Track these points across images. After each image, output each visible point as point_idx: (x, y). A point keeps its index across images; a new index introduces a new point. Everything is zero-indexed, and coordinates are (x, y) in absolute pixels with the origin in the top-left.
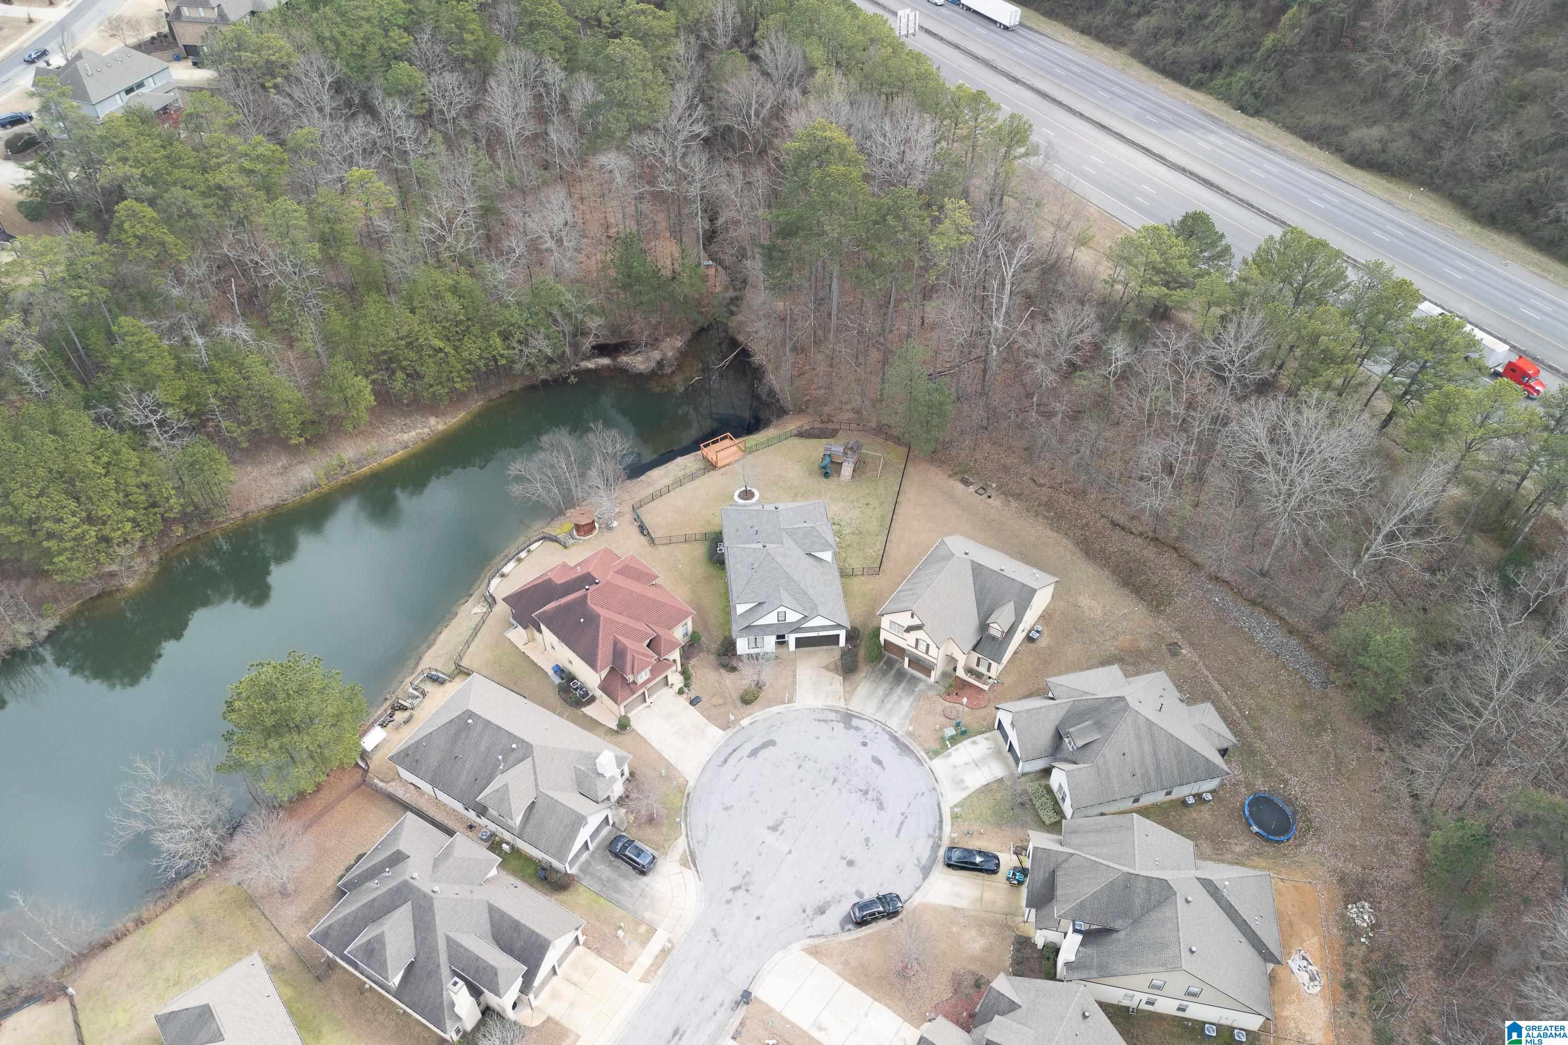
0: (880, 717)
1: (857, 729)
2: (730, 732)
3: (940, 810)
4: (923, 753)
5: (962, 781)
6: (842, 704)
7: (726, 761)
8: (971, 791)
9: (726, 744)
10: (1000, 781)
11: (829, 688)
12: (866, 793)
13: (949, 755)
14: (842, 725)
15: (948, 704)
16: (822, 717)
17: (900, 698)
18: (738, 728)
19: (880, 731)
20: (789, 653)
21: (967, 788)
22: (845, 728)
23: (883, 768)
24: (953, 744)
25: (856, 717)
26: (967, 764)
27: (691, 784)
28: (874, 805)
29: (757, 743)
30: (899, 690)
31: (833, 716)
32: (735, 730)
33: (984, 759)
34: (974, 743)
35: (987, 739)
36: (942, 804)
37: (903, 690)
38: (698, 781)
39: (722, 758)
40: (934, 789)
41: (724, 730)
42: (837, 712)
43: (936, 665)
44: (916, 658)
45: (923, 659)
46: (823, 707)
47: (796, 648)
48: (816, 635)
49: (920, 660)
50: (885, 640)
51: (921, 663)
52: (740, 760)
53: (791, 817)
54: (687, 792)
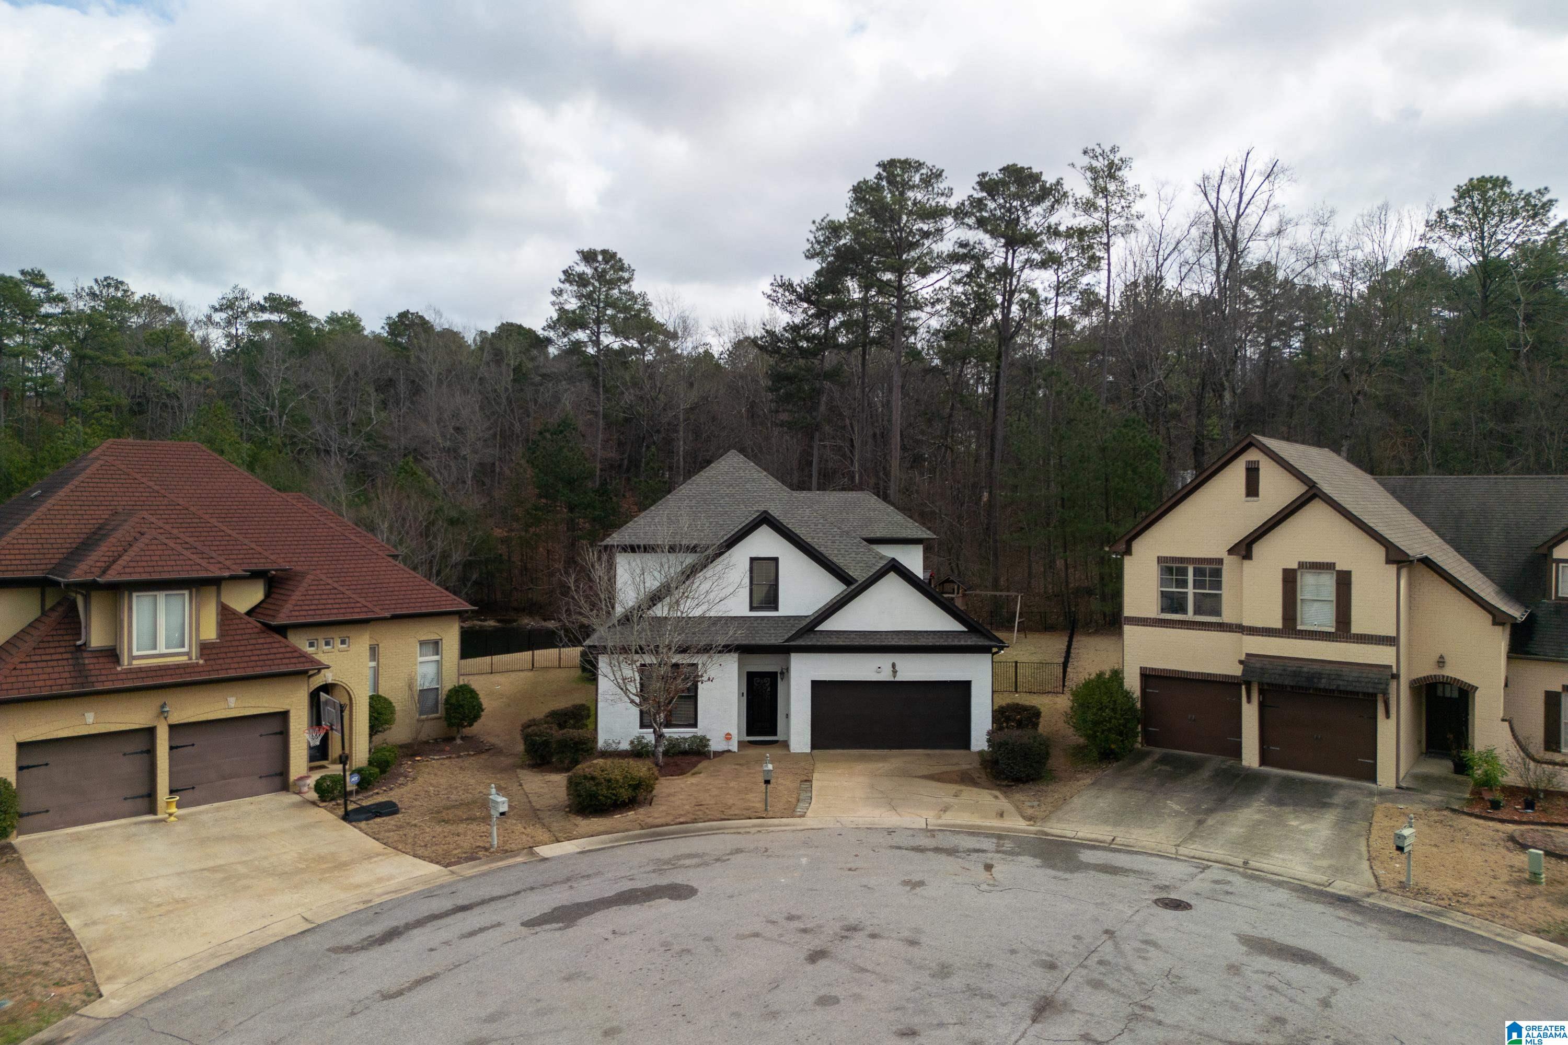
0: (1212, 852)
1: (1112, 870)
2: (470, 869)
6: (1015, 824)
7: (388, 937)
11: (950, 800)
14: (1029, 861)
15: (1513, 826)
16: (928, 843)
18: (518, 860)
19: (1234, 879)
20: (788, 755)
22: (1050, 866)
23: (1340, 973)
25: (1091, 848)
27: (112, 1005)
29: (595, 890)
31: (982, 843)
32: (497, 865)
38: (160, 996)
39: (379, 929)
41: (448, 864)
42: (998, 837)
43: (1396, 677)
44: (1296, 674)
45: (1328, 667)
46: (929, 827)
47: (814, 746)
48: (885, 675)
49: (1313, 677)
50: (1148, 677)
51: (1323, 683)
52: (472, 934)
54: (43, 1036)
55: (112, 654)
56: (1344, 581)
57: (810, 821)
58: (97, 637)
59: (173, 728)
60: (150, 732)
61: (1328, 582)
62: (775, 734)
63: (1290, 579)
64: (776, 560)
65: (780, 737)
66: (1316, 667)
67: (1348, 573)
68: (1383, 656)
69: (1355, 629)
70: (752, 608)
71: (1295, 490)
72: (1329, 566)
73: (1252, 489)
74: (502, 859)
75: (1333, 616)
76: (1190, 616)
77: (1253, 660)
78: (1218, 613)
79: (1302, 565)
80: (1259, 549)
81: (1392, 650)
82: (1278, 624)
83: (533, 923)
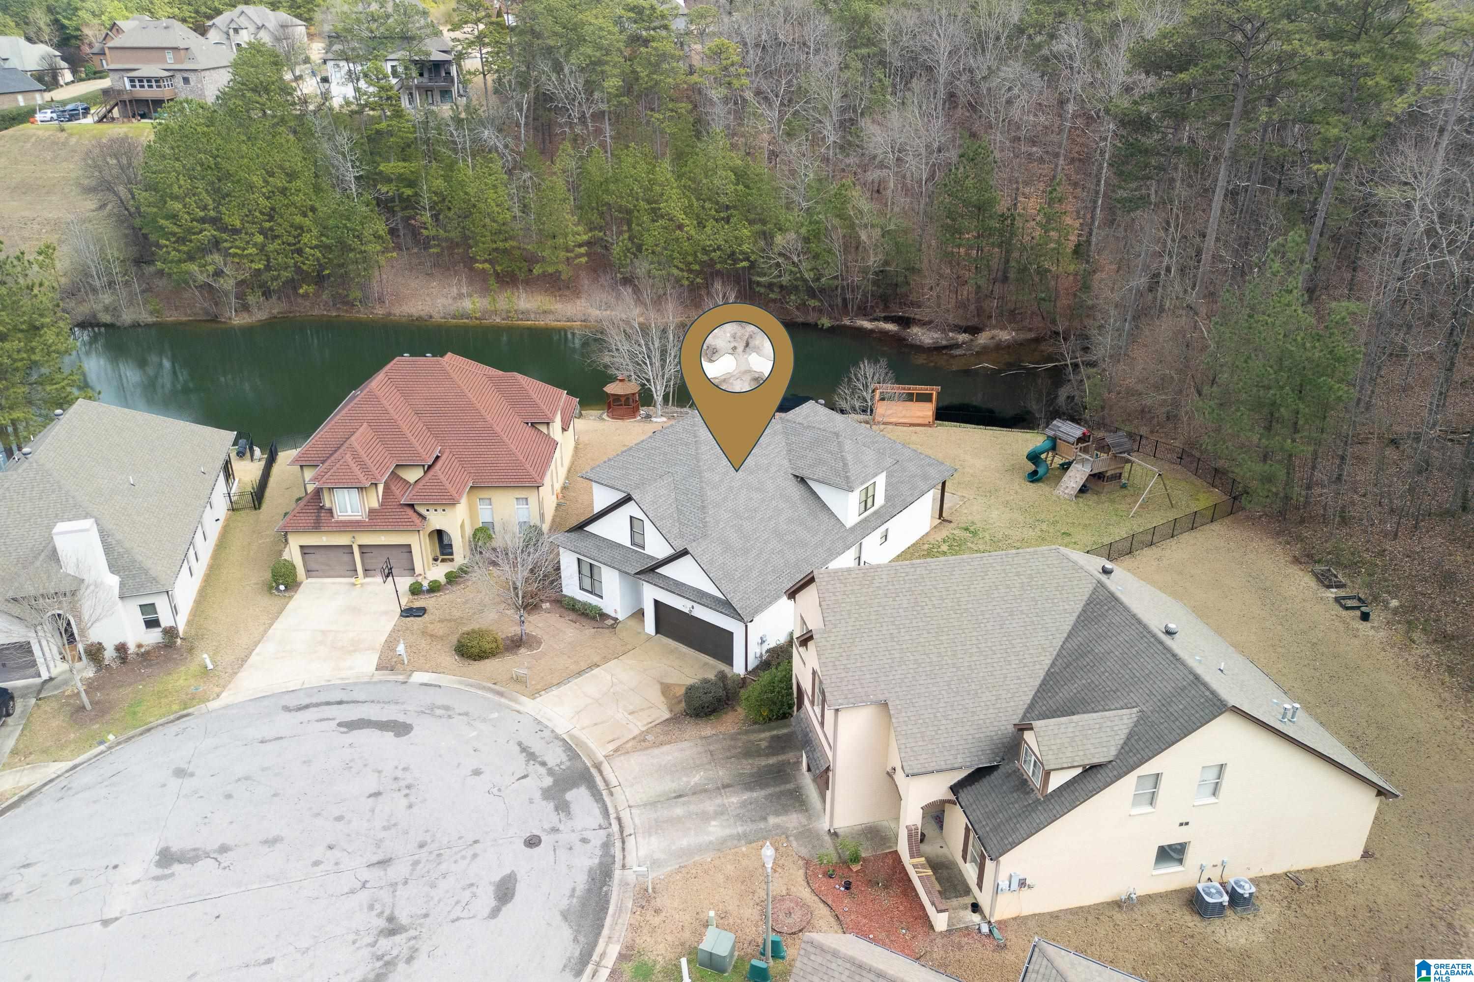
0: (637, 819)
1: (563, 807)
2: (380, 676)
4: (614, 949)
6: (603, 752)
7: (304, 708)
9: (347, 687)
12: (393, 931)
14: (548, 782)
16: (539, 747)
18: (401, 677)
19: (599, 842)
20: (640, 634)
22: (547, 791)
23: (495, 914)
25: (593, 787)
27: (216, 704)
29: (385, 714)
30: (735, 799)
31: (557, 759)
32: (393, 678)
37: (745, 804)
38: (230, 707)
39: (309, 701)
41: (379, 669)
42: (575, 757)
43: (831, 770)
46: (562, 735)
47: (658, 632)
48: (687, 611)
52: (323, 720)
53: (220, 864)
54: (190, 710)
55: (330, 511)
57: (531, 704)
58: (327, 502)
59: (360, 546)
60: (351, 547)
63: (814, 676)
64: (642, 521)
70: (633, 544)
74: (398, 675)
75: (821, 713)
81: (831, 753)
83: (340, 725)
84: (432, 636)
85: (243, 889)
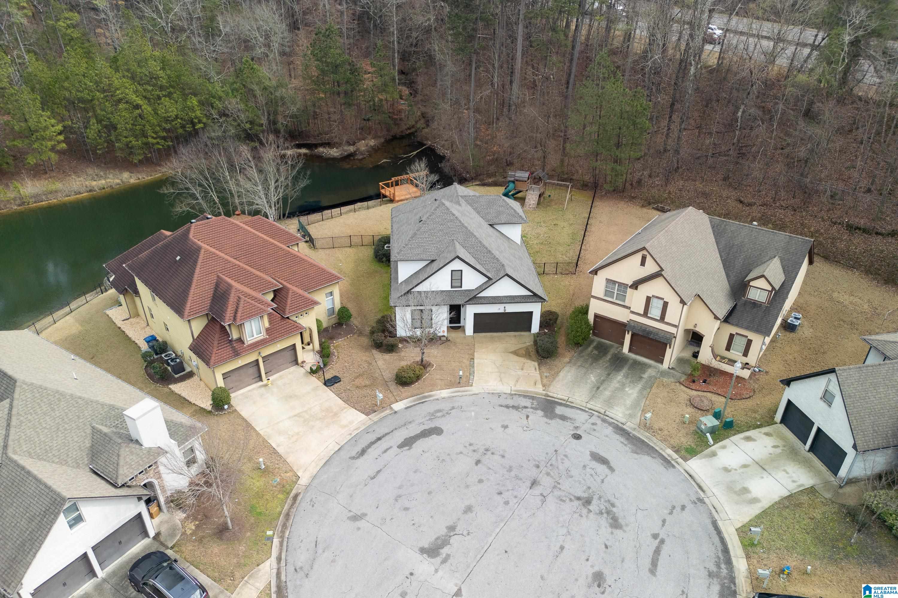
0: (597, 405)
1: (563, 418)
2: (375, 417)
3: (719, 532)
4: (670, 451)
5: (746, 490)
6: (539, 389)
7: (363, 452)
8: (765, 504)
9: (367, 431)
10: (812, 491)
11: (520, 373)
12: (588, 502)
13: (714, 454)
14: (540, 413)
15: (694, 393)
16: (510, 402)
17: (623, 385)
18: (388, 412)
19: (599, 422)
20: (465, 337)
21: (755, 500)
22: (546, 416)
23: (612, 469)
24: (716, 440)
25: (561, 404)
26: (745, 466)
27: (304, 481)
28: (604, 521)
29: (414, 430)
30: (620, 377)
31: (527, 402)
32: (383, 414)
33: (773, 459)
34: (748, 439)
35: (767, 434)
36: (720, 524)
37: (626, 376)
38: (314, 477)
39: (359, 448)
40: (701, 501)
41: (367, 414)
42: (533, 398)
43: (675, 337)
44: (644, 331)
45: (655, 330)
46: (512, 392)
47: (474, 332)
48: (502, 311)
49: (650, 333)
50: (596, 316)
51: (651, 336)
52: (385, 451)
53: (462, 535)
54: (294, 492)
55: (240, 340)
56: (666, 304)
57: (475, 389)
58: (235, 335)
59: (263, 358)
60: (257, 361)
61: (661, 303)
62: (459, 322)
63: (648, 299)
64: (461, 271)
65: (462, 324)
66: (651, 329)
67: (667, 303)
68: (673, 330)
69: (666, 320)
70: (452, 287)
71: (656, 269)
72: (662, 299)
73: (643, 263)
74: (383, 412)
75: (660, 315)
76: (614, 300)
77: (632, 322)
78: (624, 301)
79: (653, 296)
80: (640, 287)
81: (676, 329)
82: (642, 312)
83: (400, 446)
84: (365, 386)
85: (494, 535)
